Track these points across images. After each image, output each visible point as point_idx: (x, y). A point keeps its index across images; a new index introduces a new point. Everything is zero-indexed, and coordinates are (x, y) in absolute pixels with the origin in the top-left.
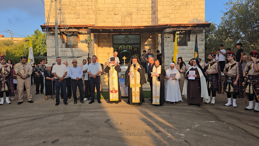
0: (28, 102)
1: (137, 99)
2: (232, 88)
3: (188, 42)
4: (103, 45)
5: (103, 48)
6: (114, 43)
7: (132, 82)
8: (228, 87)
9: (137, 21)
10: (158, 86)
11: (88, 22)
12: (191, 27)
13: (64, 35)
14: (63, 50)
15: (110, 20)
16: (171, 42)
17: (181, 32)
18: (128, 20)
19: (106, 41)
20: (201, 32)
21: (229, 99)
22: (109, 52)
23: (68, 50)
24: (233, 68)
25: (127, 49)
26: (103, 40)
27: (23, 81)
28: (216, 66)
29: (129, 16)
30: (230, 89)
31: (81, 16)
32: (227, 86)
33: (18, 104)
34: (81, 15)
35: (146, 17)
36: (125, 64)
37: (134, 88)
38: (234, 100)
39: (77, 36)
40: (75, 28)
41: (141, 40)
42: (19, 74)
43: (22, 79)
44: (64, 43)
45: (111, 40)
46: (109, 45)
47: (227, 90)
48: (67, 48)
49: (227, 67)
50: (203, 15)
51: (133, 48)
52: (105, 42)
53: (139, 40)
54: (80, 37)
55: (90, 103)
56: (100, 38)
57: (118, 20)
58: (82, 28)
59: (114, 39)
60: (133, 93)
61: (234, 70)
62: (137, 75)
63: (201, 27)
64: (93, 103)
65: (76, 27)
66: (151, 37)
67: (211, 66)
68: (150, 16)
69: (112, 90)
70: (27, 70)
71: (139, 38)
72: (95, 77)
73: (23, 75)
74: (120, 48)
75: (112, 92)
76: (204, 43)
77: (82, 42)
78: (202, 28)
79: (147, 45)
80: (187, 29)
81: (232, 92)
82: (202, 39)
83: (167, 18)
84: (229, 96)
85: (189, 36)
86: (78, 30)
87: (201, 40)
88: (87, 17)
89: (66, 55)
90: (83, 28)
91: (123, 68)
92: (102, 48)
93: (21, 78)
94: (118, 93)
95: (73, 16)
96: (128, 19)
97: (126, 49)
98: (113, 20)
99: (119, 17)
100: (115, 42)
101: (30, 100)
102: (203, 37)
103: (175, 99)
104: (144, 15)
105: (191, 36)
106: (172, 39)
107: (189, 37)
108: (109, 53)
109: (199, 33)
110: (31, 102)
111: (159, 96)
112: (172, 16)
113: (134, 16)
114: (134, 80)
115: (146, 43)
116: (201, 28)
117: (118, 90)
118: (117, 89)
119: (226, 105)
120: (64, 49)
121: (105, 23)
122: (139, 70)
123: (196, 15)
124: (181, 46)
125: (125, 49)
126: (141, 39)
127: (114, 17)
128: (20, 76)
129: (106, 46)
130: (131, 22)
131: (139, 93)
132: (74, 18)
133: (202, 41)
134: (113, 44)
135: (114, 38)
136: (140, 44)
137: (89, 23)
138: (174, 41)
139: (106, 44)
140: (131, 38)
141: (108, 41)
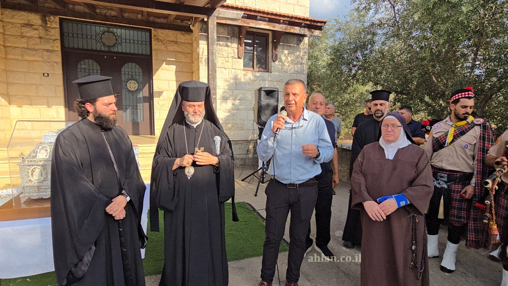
4: (24, 46)
6: (67, 45)
12: (284, 22)
16: (233, 57)
19: (33, 34)
26: (24, 30)
41: (154, 47)
45: (56, 33)
46: (48, 51)
53: (148, 47)
59: (66, 34)
63: (305, 26)
71: (149, 40)
80: (274, 27)
85: (276, 49)
87: (300, 62)
100: (71, 43)
105: (279, 49)
106: (236, 50)
116: (305, 29)
124: (256, 73)
126: (153, 43)
133: (302, 64)
138: (239, 58)
139: (37, 47)
140: (123, 37)
141: (42, 36)
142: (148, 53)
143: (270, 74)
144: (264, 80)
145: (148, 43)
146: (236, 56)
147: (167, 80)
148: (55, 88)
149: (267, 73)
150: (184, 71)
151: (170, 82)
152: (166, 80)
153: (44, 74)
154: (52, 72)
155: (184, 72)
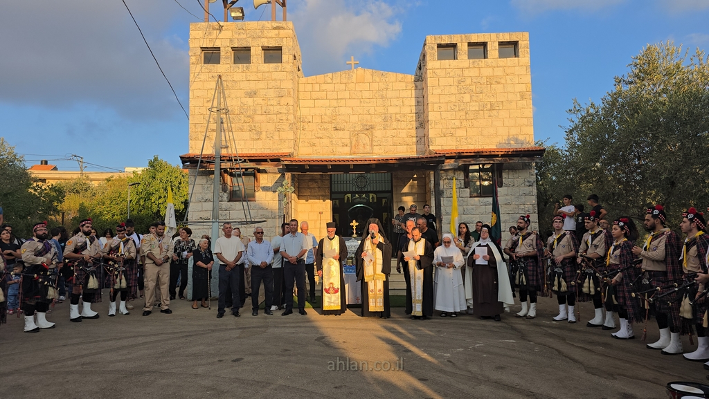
0: (162, 311)
1: (378, 304)
2: (563, 283)
3: (499, 189)
4: (309, 194)
5: (310, 201)
6: (333, 190)
7: (369, 270)
8: (556, 283)
9: (385, 144)
10: (419, 278)
11: (279, 147)
12: (502, 156)
13: (226, 175)
14: (223, 207)
15: (326, 141)
16: (461, 188)
17: (481, 166)
18: (365, 142)
19: (315, 185)
20: (526, 167)
21: (562, 307)
22: (321, 211)
23: (233, 207)
24: (561, 243)
25: (365, 201)
26: (310, 183)
27: (157, 269)
28: (532, 240)
29: (366, 132)
30: (560, 286)
31: (263, 135)
32: (554, 280)
33: (144, 315)
34: (264, 133)
35: (403, 134)
36: (355, 235)
37: (373, 281)
38: (571, 308)
39: (255, 176)
40: (251, 161)
41: (394, 184)
42: (150, 255)
43: (156, 265)
44: (225, 192)
45: (327, 183)
46: (322, 196)
47: (556, 288)
48: (231, 203)
49: (551, 242)
50: (531, 130)
51: (379, 200)
52: (314, 188)
53: (390, 184)
54: (261, 179)
55: (284, 314)
56: (304, 180)
57: (343, 141)
58: (265, 161)
59: (333, 183)
60: (370, 293)
61: (564, 246)
62: (377, 257)
63: (524, 156)
64: (290, 315)
65: (253, 158)
66: (415, 176)
67: (523, 240)
68: (414, 132)
69: (327, 288)
70: (165, 247)
71: (390, 178)
72: (294, 261)
73: (158, 257)
74: (348, 198)
75: (327, 292)
76: (535, 191)
77: (265, 189)
78: (526, 160)
79: (406, 194)
80: (494, 161)
81: (565, 292)
82: (529, 182)
83: (449, 138)
84: (561, 301)
85: (501, 176)
86: (257, 165)
87: (528, 184)
88: (276, 137)
89: (228, 217)
90: (268, 160)
91: (352, 244)
92: (307, 201)
93: (154, 263)
94: (339, 293)
95: (247, 135)
96: (364, 139)
97: (362, 200)
98: (332, 141)
99: (344, 135)
100: (336, 188)
101: (166, 308)
102: (532, 177)
103: (454, 307)
104: (401, 131)
105: (504, 175)
106: (463, 182)
107: (499, 179)
108: (321, 213)
109: (523, 169)
110: (168, 311)
111: (421, 298)
112: (461, 133)
113: (378, 133)
114: (372, 267)
115: (406, 190)
116: (525, 158)
117: (339, 287)
118: (337, 285)
119: (556, 318)
120: (225, 204)
121: (315, 148)
122: (380, 246)
123: (514, 131)
124: (483, 198)
125: (358, 200)
126: (394, 181)
127: (334, 136)
128: (152, 260)
129: (316, 196)
130: (372, 146)
131: (382, 292)
132: (249, 138)
133: (530, 186)
134: (332, 193)
135: (333, 180)
136: (391, 192)
137: (280, 149)
138: (466, 187)
139: (316, 194)
140: (371, 179)
141: (319, 186)
142: (390, 189)
145: (390, 181)
146: (463, 187)
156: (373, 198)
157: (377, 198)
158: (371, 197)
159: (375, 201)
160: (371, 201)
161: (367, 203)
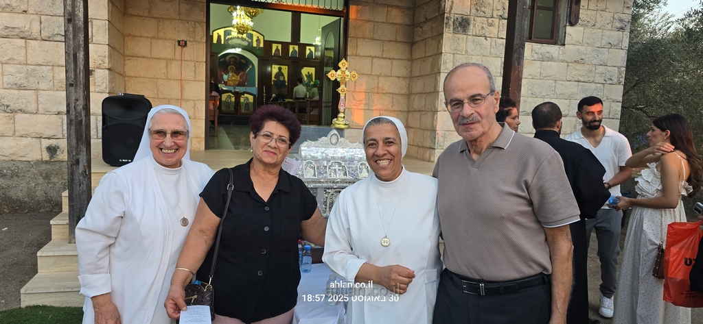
3: (569, 29)
16: (501, 18)
22: (182, 38)
51: (268, 44)
82: (621, 21)
102: (628, 10)
107: (572, 7)
108: (182, 44)
142: (341, 8)
143: (562, 48)
144: (551, 59)
147: (370, 57)
148: (195, 66)
149: (556, 47)
150: (398, 40)
151: (375, 60)
152: (368, 57)
153: (179, 42)
154: (191, 39)
155: (399, 42)
156: (258, 40)
157: (264, 41)
158: (255, 39)
159: (262, 45)
160: (255, 45)
161: (249, 48)
